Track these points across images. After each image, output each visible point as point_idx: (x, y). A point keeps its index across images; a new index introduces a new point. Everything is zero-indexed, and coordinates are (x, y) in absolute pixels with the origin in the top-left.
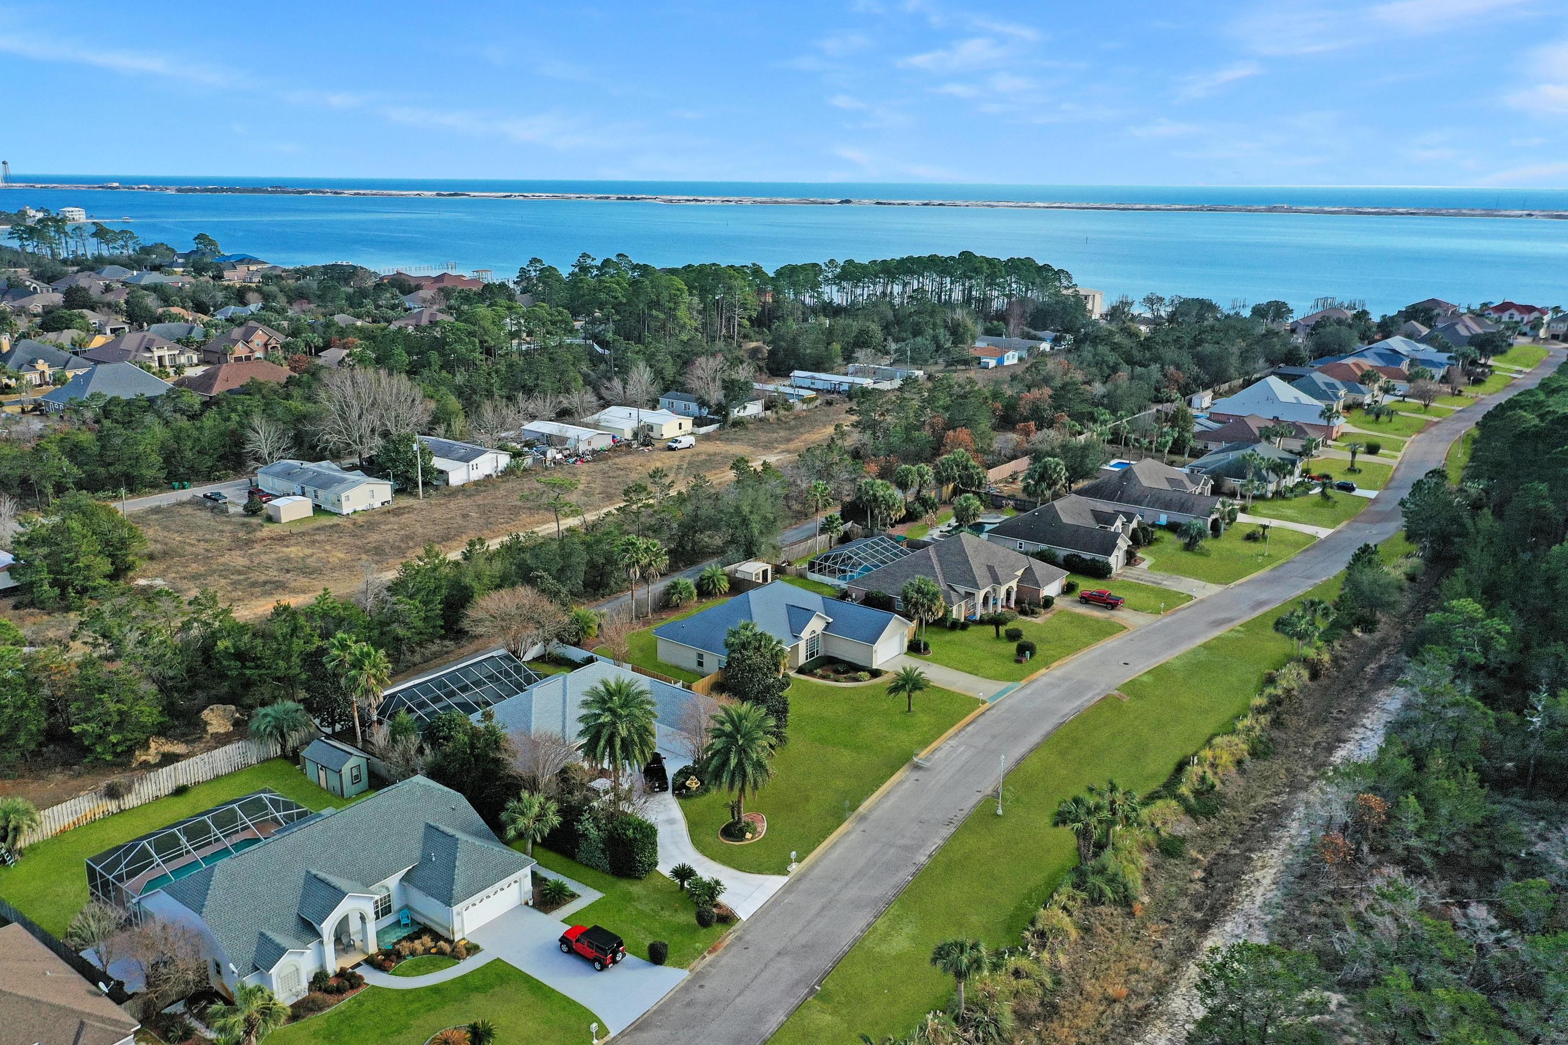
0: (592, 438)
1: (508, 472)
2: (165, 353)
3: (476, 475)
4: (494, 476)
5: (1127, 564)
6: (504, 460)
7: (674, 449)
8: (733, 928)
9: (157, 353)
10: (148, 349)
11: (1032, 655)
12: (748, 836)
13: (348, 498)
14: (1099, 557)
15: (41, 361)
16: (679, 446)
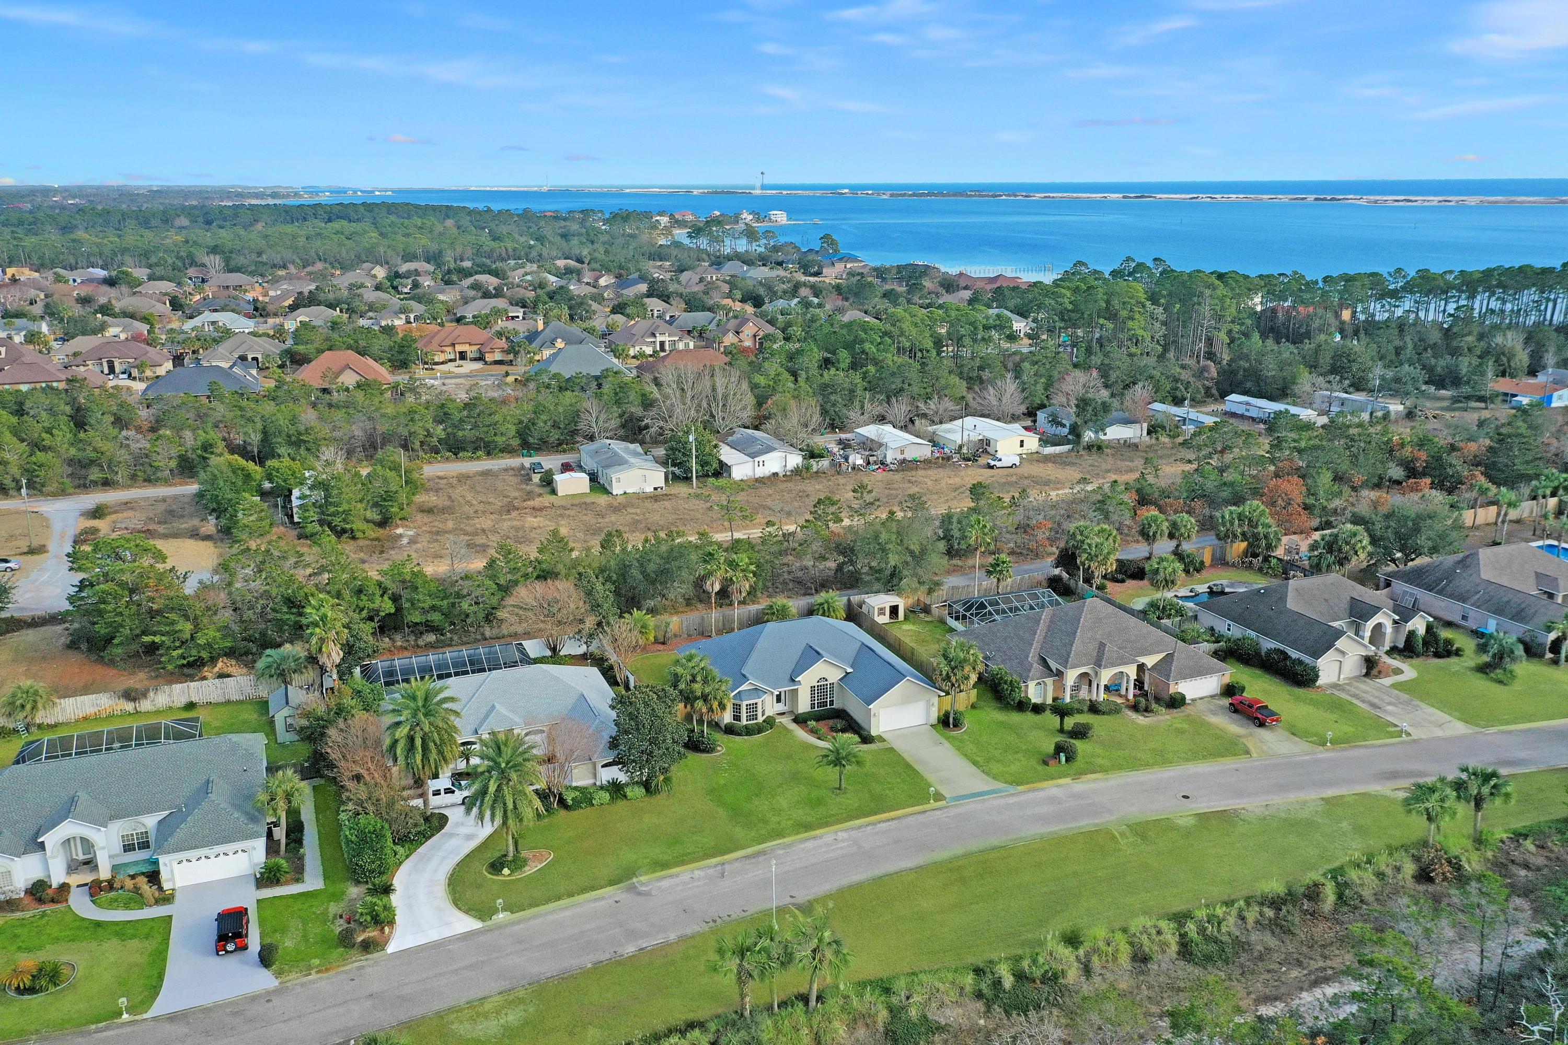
0: (905, 446)
1: (797, 472)
2: (666, 338)
3: (761, 472)
4: (781, 475)
5: (1367, 675)
6: (795, 460)
7: (992, 467)
8: (369, 956)
9: (659, 338)
10: (654, 335)
11: (1067, 760)
12: (506, 871)
13: (619, 480)
14: (1306, 659)
15: (559, 340)
16: (998, 464)
